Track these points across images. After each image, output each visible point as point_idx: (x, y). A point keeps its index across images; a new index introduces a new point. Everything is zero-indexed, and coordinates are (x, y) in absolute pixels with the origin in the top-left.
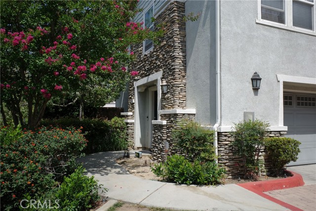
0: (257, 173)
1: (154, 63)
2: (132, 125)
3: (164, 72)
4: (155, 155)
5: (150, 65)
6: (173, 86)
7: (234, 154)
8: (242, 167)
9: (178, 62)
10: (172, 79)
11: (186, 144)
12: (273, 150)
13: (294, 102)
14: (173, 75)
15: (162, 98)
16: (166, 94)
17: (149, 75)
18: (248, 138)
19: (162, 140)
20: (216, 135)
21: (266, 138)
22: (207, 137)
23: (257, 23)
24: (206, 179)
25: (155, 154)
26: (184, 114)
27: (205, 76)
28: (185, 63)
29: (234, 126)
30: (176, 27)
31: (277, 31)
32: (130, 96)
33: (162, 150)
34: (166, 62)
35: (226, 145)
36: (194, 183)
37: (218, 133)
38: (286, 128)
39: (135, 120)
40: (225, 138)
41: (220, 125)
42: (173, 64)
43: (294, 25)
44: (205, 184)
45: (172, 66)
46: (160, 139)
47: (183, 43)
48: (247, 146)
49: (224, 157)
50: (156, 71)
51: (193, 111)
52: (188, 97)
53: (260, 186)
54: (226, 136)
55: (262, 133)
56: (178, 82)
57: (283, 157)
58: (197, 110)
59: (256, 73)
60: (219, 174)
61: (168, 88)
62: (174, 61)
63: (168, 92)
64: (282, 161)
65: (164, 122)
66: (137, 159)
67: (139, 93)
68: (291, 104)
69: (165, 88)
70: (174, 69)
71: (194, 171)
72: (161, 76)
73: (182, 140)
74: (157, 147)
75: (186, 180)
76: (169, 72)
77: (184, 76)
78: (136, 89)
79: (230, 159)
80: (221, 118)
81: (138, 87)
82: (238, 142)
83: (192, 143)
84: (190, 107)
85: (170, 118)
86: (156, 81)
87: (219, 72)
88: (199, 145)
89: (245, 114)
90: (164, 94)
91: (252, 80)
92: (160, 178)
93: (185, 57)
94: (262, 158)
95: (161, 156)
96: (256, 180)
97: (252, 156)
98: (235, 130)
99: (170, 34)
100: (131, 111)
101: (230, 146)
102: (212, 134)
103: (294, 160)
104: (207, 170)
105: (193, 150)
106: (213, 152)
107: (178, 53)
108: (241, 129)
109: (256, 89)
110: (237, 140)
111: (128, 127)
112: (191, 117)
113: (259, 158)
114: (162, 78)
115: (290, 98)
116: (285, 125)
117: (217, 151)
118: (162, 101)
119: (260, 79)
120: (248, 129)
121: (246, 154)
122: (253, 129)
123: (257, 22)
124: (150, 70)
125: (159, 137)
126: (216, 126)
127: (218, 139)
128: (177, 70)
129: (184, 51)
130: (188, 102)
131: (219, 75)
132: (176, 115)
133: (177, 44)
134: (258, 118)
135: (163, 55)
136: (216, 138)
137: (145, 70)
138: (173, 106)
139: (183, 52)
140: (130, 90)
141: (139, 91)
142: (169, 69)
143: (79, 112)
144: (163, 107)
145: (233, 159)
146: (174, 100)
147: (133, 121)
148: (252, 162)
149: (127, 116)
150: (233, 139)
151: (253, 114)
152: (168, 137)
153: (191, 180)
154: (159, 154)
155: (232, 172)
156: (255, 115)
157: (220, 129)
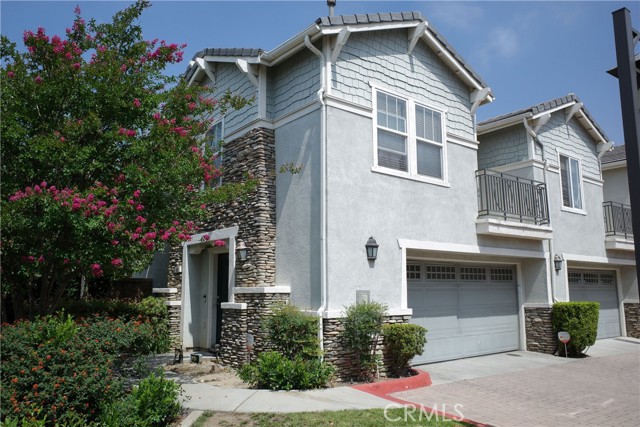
0: (374, 373)
1: (223, 213)
2: (177, 310)
3: (241, 229)
4: (225, 358)
5: (214, 213)
6: (257, 251)
7: (345, 347)
8: (355, 366)
9: (265, 216)
10: (255, 241)
11: (283, 336)
12: (394, 342)
13: (423, 273)
14: (256, 234)
15: (236, 268)
16: (244, 262)
17: (212, 229)
18: (362, 326)
19: (240, 333)
20: (321, 322)
21: (385, 325)
22: (310, 325)
23: (373, 172)
24: (312, 381)
25: (226, 355)
26: (274, 294)
27: (304, 240)
28: (274, 219)
29: (344, 310)
30: (262, 166)
31: (398, 181)
32: (173, 261)
33: (239, 348)
34: (245, 214)
35: (335, 335)
36: (295, 388)
37: (324, 320)
38: (410, 312)
39: (183, 302)
40: (332, 327)
41: (326, 308)
42: (257, 218)
43: (419, 172)
44: (310, 388)
45: (256, 222)
46: (237, 332)
47: (272, 188)
48: (361, 336)
49: (331, 353)
50: (227, 226)
51: (287, 289)
52: (279, 268)
53: (377, 387)
54: (333, 323)
55: (379, 319)
56: (264, 246)
57: (406, 350)
58: (293, 289)
59: (371, 238)
60: (327, 373)
61: (247, 254)
62: (258, 215)
63: (247, 260)
64: (405, 355)
65: (244, 306)
66: (194, 365)
67: (191, 256)
68: (418, 276)
69: (243, 255)
70: (259, 226)
71: (296, 370)
72: (236, 235)
73: (277, 332)
74: (230, 345)
75: (284, 384)
76: (250, 231)
77: (272, 237)
78: (185, 250)
79: (340, 356)
80: (327, 299)
81: (189, 247)
82: (350, 330)
83: (290, 335)
84: (282, 283)
85: (252, 300)
86: (227, 240)
87: (324, 237)
88: (300, 337)
89: (358, 294)
90: (239, 262)
91: (367, 247)
92: (247, 385)
93: (273, 209)
94: (380, 352)
95: (238, 358)
96: (372, 382)
97: (368, 350)
98: (345, 316)
99: (254, 173)
100: (174, 286)
101: (339, 338)
102: (316, 322)
103: (420, 354)
104: (312, 369)
105: (291, 344)
106: (317, 346)
107: (264, 203)
108: (353, 314)
109: (372, 260)
110: (348, 329)
111: (171, 313)
112: (285, 297)
113: (377, 353)
114: (237, 238)
115: (418, 268)
116: (409, 307)
117: (323, 345)
118: (237, 273)
119: (377, 247)
120: (362, 314)
121: (360, 347)
122: (369, 314)
123: (373, 169)
124: (214, 222)
125: (234, 329)
126: (320, 311)
127: (324, 327)
128: (263, 228)
129: (272, 200)
130: (279, 276)
131: (324, 241)
132: (262, 295)
133: (263, 190)
134: (375, 299)
135: (240, 203)
136: (321, 327)
137: (206, 221)
138: (256, 282)
139: (271, 202)
140: (173, 250)
141: (192, 252)
142: (251, 225)
143: (79, 287)
144: (238, 283)
145: (343, 355)
146: (258, 272)
147: (179, 303)
148: (368, 358)
149: (167, 295)
150: (343, 328)
151: (368, 293)
152: (249, 327)
153: (291, 383)
154: (234, 354)
155: (342, 374)
156: (371, 294)
157: (326, 315)
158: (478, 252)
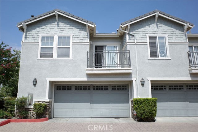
23: (37, 60)
31: (48, 61)
43: (58, 57)
59: (35, 79)
80: (18, 96)
109: (35, 85)
156: (34, 95)
158: (87, 80)
